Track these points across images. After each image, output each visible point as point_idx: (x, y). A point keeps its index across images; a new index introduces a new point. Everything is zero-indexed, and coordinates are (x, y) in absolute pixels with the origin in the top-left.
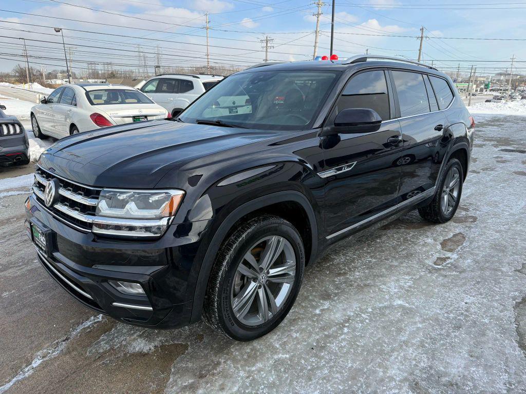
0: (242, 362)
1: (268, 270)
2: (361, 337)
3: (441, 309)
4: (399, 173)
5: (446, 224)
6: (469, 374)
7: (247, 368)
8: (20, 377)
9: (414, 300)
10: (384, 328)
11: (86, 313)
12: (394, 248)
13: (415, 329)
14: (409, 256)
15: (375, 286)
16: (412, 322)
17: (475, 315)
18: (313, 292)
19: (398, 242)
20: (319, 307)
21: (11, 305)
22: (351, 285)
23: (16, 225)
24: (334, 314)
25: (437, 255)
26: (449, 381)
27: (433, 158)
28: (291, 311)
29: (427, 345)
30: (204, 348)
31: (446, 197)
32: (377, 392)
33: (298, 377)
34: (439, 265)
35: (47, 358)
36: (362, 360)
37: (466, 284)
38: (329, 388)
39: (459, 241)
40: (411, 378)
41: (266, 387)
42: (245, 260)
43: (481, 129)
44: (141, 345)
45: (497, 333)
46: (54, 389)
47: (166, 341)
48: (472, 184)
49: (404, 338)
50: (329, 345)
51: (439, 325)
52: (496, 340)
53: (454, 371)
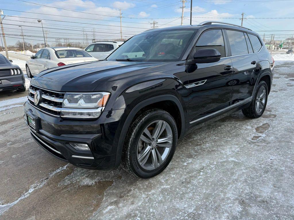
0: (144, 190)
1: (157, 140)
2: (211, 177)
3: (256, 162)
4: (231, 90)
5: (258, 118)
6: (273, 196)
7: (146, 193)
8: (23, 198)
9: (241, 158)
10: (223, 172)
11: (57, 166)
12: (229, 131)
13: (241, 173)
14: (237, 135)
15: (218, 151)
16: (240, 169)
17: (276, 166)
18: (182, 154)
19: (231, 128)
20: (186, 161)
21: (17, 162)
22: (204, 151)
23: (19, 122)
24: (195, 165)
25: (254, 135)
26: (262, 200)
27: (250, 82)
28: (170, 164)
29: (249, 181)
30: (122, 183)
31: (258, 103)
32: (220, 205)
33: (175, 198)
34: (255, 140)
35: (37, 188)
36: (212, 189)
37: (271, 150)
38: (193, 203)
39: (266, 127)
40: (240, 198)
41: (157, 202)
42: (144, 133)
43: (278, 69)
44: (87, 181)
45: (290, 175)
46: (41, 204)
47: (101, 179)
48: (273, 98)
49: (235, 177)
50: (192, 181)
51: (255, 171)
52: (289, 178)
53: (265, 195)
